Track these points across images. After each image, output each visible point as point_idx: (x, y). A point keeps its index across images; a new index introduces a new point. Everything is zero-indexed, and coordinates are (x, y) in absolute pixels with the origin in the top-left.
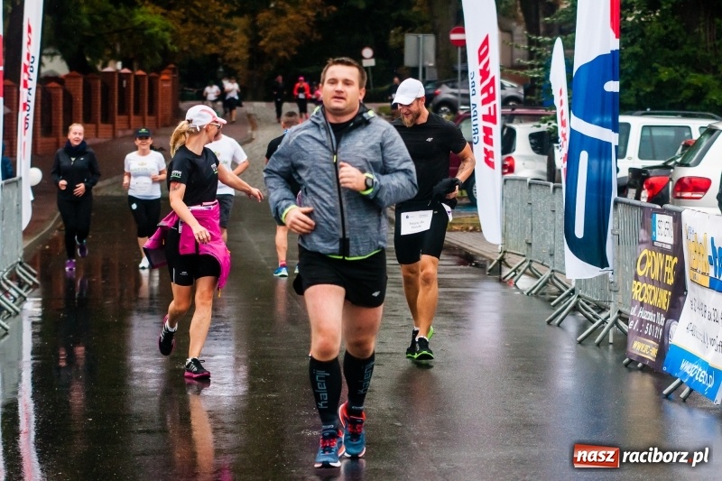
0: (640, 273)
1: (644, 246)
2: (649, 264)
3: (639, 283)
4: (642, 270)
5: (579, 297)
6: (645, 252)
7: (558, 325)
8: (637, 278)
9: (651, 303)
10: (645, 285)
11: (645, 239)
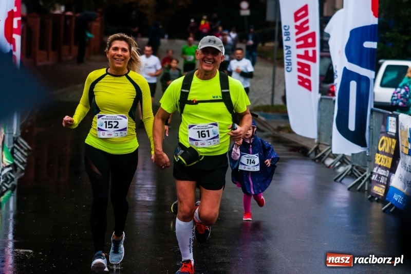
0: (380, 149)
1: (383, 134)
2: (384, 144)
3: (379, 155)
4: (381, 147)
5: (353, 166)
6: (383, 138)
7: (340, 181)
8: (378, 152)
9: (384, 165)
10: (382, 156)
11: (384, 131)
